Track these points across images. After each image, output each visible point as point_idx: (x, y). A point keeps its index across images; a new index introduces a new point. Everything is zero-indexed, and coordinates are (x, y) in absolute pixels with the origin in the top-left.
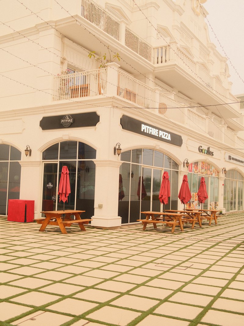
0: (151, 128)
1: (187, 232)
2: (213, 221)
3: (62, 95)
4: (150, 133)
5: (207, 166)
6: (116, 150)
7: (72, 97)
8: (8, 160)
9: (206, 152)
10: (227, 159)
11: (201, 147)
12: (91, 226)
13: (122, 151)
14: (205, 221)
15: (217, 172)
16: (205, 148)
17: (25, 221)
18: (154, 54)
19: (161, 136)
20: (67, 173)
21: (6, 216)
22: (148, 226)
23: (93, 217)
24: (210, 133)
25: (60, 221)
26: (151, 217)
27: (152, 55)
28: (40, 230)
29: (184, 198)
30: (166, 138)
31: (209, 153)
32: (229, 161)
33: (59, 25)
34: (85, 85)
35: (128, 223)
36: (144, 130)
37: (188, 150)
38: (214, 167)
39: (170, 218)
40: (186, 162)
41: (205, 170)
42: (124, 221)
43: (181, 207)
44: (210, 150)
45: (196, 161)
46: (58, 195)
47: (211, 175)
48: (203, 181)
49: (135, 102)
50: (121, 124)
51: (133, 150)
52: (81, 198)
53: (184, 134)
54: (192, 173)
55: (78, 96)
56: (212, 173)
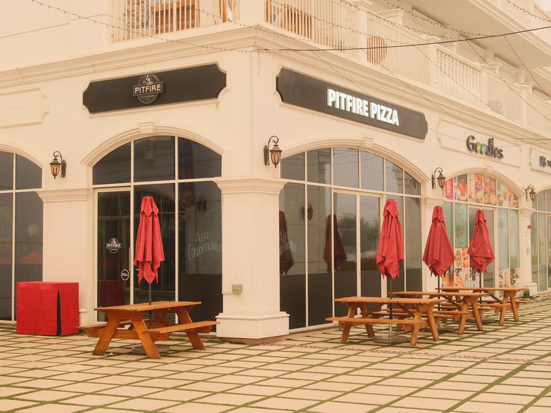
0: (349, 97)
1: (447, 342)
2: (509, 315)
3: (133, 26)
4: (348, 110)
5: (489, 182)
6: (270, 154)
7: (157, 32)
8: (12, 188)
9: (484, 150)
10: (536, 164)
11: (473, 138)
12: (216, 337)
13: (283, 156)
14: (490, 314)
15: (512, 198)
16: (482, 140)
17: (59, 333)
19: (376, 115)
20: (153, 213)
21: (13, 322)
22: (354, 331)
23: (220, 315)
24: (494, 106)
25: (141, 328)
26: (359, 310)
28: (94, 353)
29: (438, 263)
30: (388, 120)
31: (493, 151)
32: (541, 169)
35: (305, 326)
36: (334, 103)
37: (442, 147)
38: (506, 185)
39: (407, 311)
40: (437, 175)
41: (485, 193)
42: (296, 322)
43: (430, 283)
44: (495, 146)
45: (462, 173)
46: (135, 267)
47: (500, 205)
48: (481, 219)
49: (309, 35)
50: (277, 89)
51: (309, 153)
52: (191, 273)
53: (430, 108)
54: (454, 201)
55: (172, 28)
56: (502, 199)
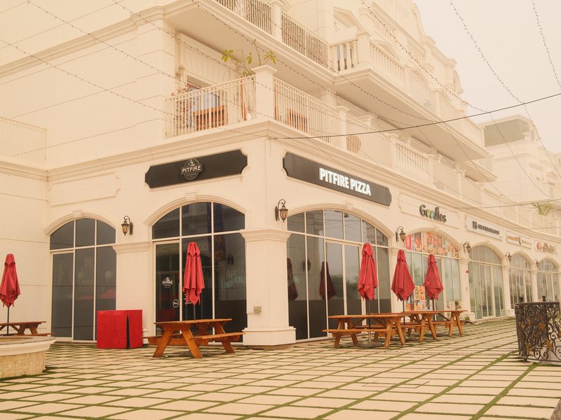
0: (335, 174)
1: (411, 346)
2: (455, 329)
3: (181, 127)
4: (335, 183)
5: (437, 238)
6: (279, 212)
7: (198, 129)
8: (94, 245)
9: (432, 215)
10: (470, 226)
11: (424, 207)
12: (242, 346)
13: (289, 214)
14: (441, 329)
15: (454, 250)
16: (430, 208)
17: (128, 347)
18: (332, 57)
19: (354, 188)
20: (196, 254)
21: (94, 341)
22: (342, 342)
23: (246, 329)
24: (439, 184)
25: (189, 336)
26: (346, 324)
27: (329, 58)
28: (153, 357)
29: (402, 290)
30: (363, 191)
31: (438, 216)
32: (474, 230)
33: (170, 12)
34: (219, 108)
35: (307, 338)
36: (324, 178)
37: (402, 212)
38: (449, 240)
39: (383, 322)
40: (400, 232)
41: (434, 246)
42: (301, 335)
43: (397, 306)
44: (440, 213)
45: (417, 232)
46: (183, 293)
47: (446, 255)
48: (432, 261)
49: (305, 130)
50: (284, 167)
51: (308, 213)
52: (222, 299)
53: (393, 184)
54: (412, 251)
55: (208, 126)
56: (446, 251)
